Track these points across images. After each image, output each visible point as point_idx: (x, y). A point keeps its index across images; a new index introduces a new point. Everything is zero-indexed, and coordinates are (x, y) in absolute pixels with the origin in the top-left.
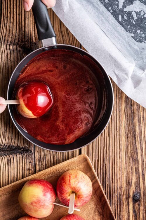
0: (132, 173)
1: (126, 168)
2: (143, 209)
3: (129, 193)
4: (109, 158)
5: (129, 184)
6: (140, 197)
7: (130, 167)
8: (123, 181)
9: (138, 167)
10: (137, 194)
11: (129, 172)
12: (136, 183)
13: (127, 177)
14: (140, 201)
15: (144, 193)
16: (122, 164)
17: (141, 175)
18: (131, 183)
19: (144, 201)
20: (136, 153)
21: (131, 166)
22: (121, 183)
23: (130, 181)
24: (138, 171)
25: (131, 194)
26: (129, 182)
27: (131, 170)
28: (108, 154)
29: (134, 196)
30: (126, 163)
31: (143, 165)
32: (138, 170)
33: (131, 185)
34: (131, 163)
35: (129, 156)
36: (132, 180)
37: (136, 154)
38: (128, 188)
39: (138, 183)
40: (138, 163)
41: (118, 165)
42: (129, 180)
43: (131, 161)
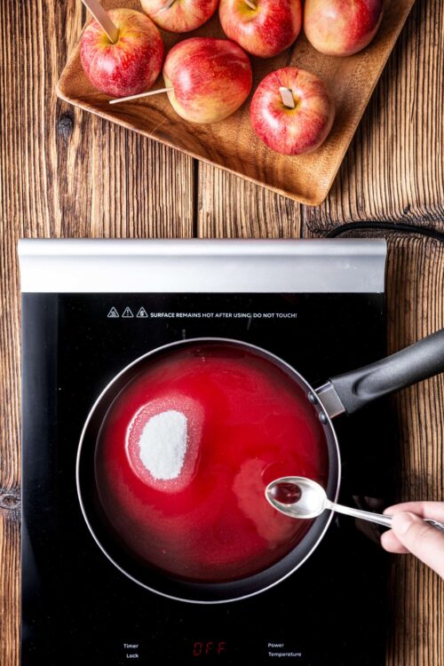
0: (76, 179)
1: (88, 191)
2: (50, 97)
3: (83, 133)
4: (128, 214)
5: (82, 154)
6: (57, 124)
7: (80, 193)
8: (96, 160)
9: (60, 193)
10: (64, 131)
11: (82, 183)
12: (66, 156)
13: (87, 170)
14: (57, 117)
15: (48, 134)
16: (98, 200)
17: (55, 175)
18: (77, 157)
19: (49, 115)
20: (66, 226)
21: (77, 196)
22: (101, 156)
23: (79, 162)
24: (63, 184)
25: (77, 131)
26: (83, 157)
27: (78, 186)
28: (131, 223)
29: (72, 127)
30: (89, 202)
31: (50, 199)
32: (60, 185)
33: (78, 151)
34: (77, 203)
35: (81, 219)
36: (76, 164)
37: (66, 223)
38: (85, 146)
39: (61, 157)
40: (62, 202)
41: (107, 196)
42: (82, 163)
43: (77, 206)
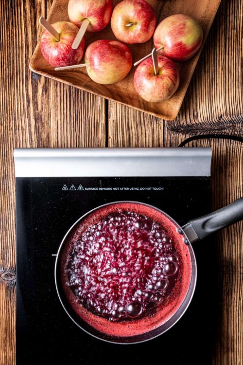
0: (42, 103)
1: (49, 109)
2: (28, 59)
4: (70, 121)
5: (46, 89)
7: (45, 110)
8: (53, 93)
9: (34, 110)
11: (45, 104)
12: (37, 90)
13: (48, 97)
15: (27, 79)
16: (54, 114)
17: (31, 101)
18: (43, 91)
20: (37, 128)
21: (43, 112)
22: (56, 90)
23: (44, 93)
24: (35, 106)
26: (46, 91)
27: (44, 106)
28: (72, 126)
30: (49, 115)
31: (29, 114)
32: (34, 106)
33: (43, 88)
34: (43, 115)
35: (45, 124)
36: (42, 94)
37: (37, 126)
38: (47, 85)
39: (34, 91)
40: (35, 115)
41: (59, 112)
42: (46, 94)
43: (43, 117)
